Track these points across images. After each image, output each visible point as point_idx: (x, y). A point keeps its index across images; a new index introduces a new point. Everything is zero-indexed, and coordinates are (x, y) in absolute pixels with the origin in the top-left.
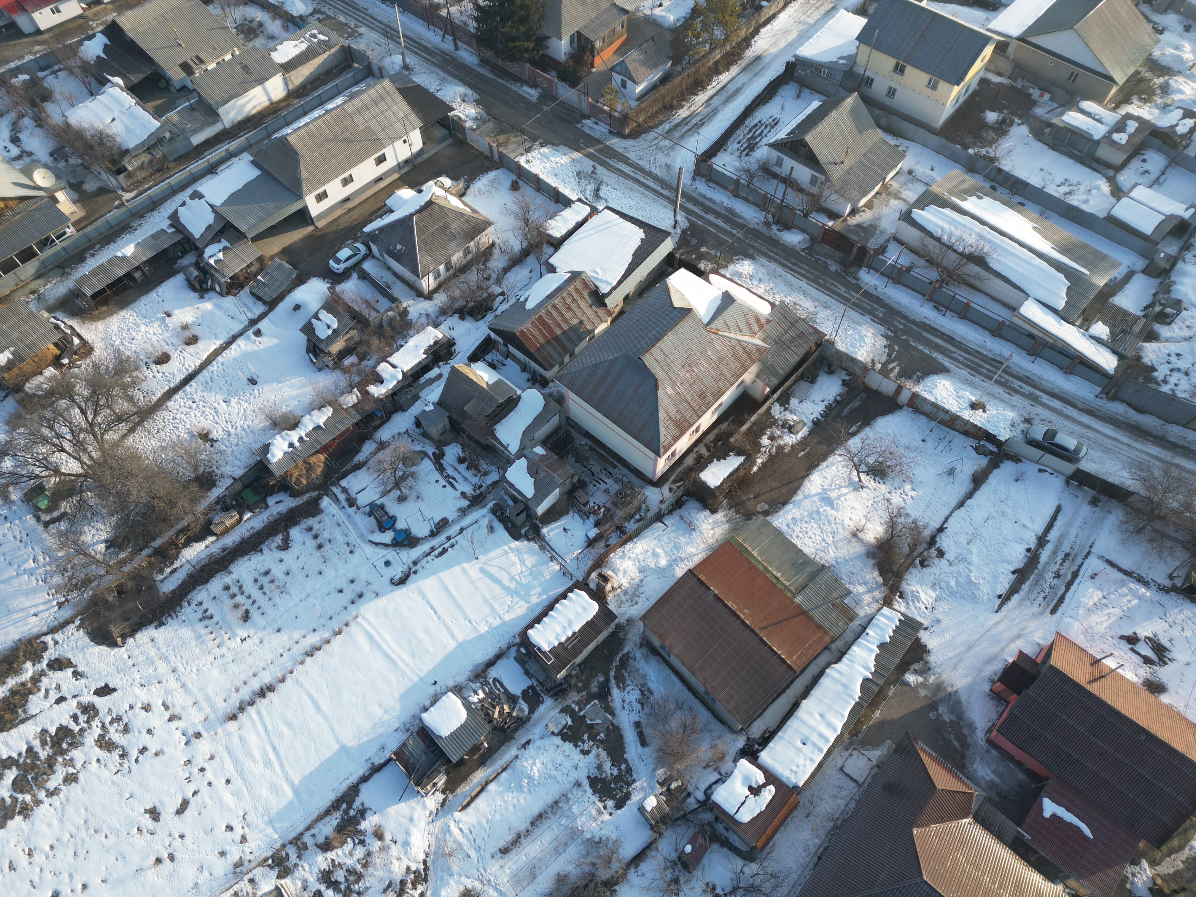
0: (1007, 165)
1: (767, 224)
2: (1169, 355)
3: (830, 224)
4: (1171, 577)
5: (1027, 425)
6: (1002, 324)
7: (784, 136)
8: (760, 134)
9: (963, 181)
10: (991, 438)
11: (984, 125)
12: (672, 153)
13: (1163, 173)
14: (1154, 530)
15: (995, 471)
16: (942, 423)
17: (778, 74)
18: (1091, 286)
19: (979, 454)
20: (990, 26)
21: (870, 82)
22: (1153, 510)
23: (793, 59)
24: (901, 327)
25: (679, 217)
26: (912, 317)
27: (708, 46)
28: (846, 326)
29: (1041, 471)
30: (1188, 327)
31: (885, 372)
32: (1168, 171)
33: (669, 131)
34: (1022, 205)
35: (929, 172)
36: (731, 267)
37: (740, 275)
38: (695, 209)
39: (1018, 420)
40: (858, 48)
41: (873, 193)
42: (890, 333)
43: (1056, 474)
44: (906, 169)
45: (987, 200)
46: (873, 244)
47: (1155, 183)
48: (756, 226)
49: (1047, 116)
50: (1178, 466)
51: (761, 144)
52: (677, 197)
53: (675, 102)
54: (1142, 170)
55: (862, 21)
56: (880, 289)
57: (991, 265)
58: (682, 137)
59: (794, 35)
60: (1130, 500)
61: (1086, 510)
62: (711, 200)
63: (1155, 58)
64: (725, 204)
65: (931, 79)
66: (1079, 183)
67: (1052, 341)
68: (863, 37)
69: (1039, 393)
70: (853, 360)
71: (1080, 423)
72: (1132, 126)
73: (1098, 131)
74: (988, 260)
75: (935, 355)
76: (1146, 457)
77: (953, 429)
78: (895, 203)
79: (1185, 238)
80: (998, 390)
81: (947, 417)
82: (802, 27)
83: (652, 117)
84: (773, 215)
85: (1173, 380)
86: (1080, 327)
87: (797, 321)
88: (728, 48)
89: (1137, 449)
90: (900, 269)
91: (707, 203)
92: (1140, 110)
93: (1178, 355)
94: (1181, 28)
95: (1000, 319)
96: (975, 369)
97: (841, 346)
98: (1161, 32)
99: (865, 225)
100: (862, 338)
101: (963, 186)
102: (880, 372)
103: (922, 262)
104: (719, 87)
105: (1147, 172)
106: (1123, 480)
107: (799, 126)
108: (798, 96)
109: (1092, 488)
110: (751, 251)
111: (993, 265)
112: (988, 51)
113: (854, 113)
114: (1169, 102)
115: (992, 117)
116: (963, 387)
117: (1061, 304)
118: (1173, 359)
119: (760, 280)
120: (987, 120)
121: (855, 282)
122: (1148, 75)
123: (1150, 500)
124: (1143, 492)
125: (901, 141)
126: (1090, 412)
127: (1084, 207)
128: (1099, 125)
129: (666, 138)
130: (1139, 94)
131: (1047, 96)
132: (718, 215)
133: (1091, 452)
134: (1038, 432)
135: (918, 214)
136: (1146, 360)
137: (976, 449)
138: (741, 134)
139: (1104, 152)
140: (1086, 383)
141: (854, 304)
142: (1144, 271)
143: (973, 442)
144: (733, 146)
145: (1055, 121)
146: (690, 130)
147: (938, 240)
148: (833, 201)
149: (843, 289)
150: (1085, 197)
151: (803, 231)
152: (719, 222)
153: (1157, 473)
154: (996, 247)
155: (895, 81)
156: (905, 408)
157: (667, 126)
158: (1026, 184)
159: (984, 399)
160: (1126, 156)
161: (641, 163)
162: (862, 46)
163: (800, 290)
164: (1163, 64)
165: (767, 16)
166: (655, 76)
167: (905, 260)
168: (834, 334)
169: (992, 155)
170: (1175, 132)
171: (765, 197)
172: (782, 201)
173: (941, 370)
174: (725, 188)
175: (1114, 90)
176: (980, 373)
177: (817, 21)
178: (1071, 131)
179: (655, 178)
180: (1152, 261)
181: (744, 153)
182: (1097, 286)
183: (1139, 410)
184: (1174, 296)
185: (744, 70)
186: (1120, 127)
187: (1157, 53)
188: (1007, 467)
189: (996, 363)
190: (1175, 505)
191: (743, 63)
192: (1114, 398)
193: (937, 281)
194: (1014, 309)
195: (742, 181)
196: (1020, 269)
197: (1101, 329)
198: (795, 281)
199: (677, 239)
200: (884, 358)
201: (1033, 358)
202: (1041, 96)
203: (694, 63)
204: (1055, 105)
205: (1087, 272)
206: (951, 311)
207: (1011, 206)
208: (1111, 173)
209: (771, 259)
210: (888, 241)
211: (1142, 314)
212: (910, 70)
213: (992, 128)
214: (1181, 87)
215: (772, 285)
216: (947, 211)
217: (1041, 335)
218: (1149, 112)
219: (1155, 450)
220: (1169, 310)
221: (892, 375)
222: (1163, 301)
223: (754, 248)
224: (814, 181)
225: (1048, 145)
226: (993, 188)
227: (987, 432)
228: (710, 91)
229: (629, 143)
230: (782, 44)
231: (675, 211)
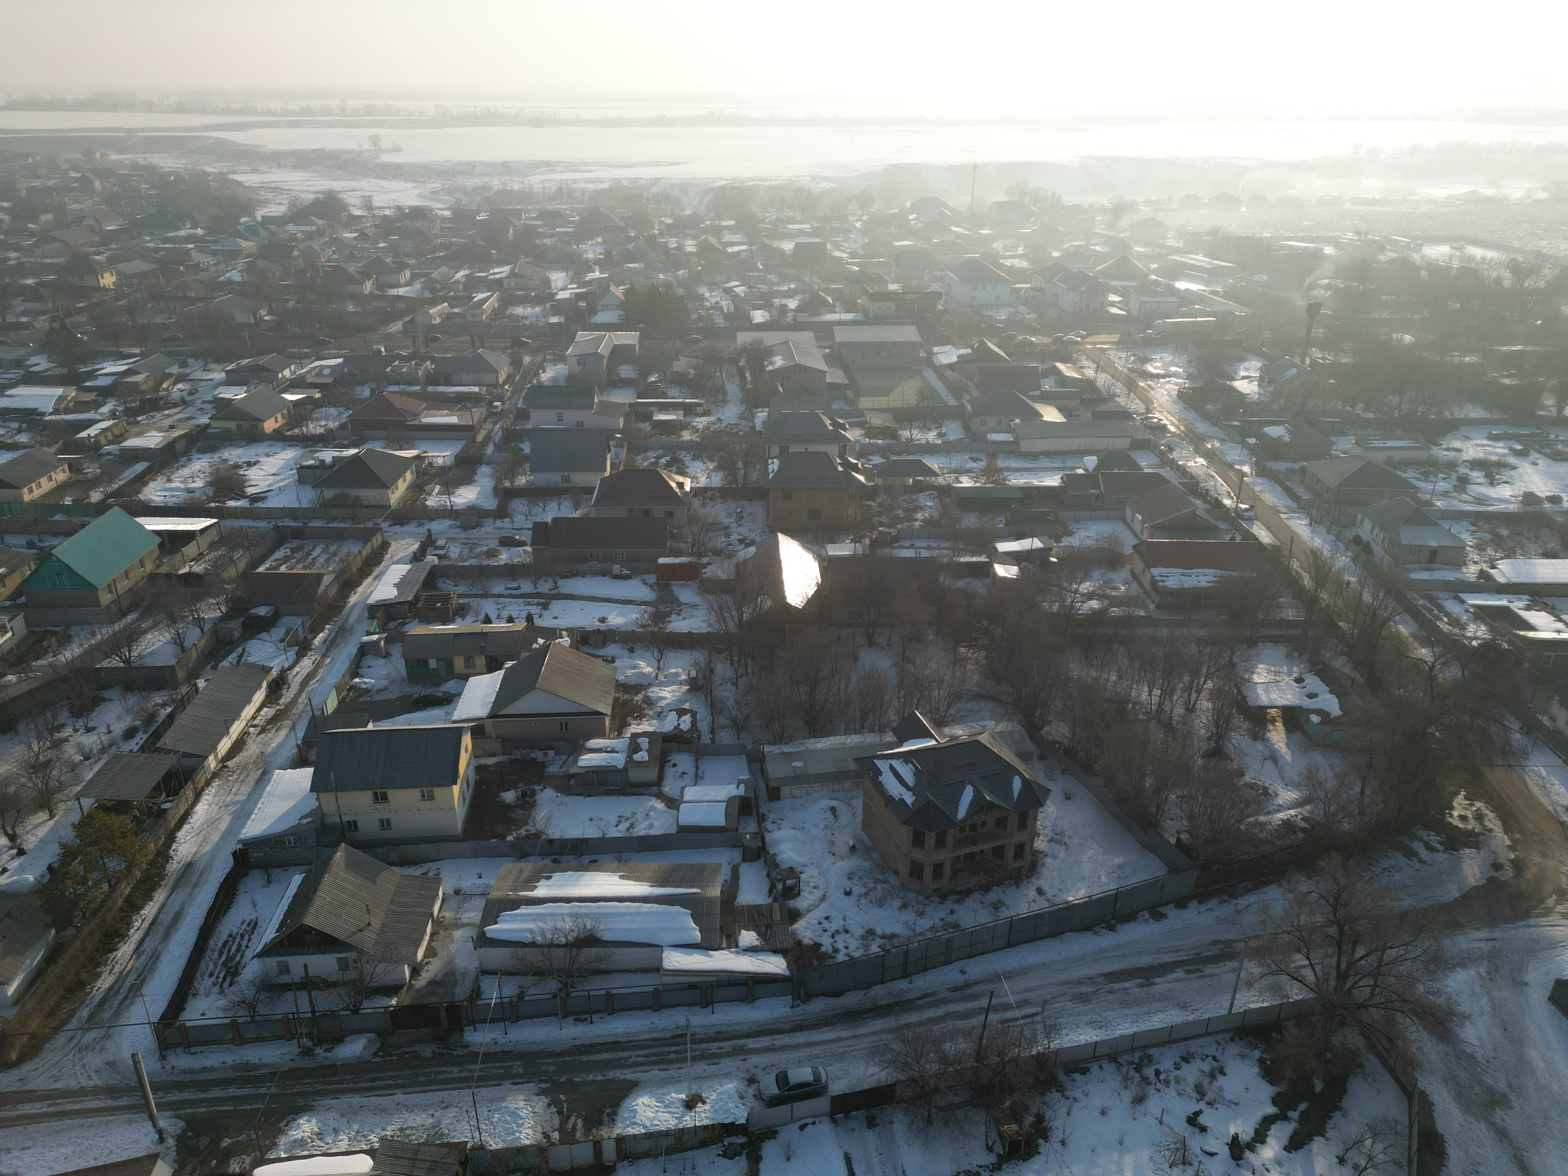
0: (555, 833)
1: (307, 1052)
2: (820, 923)
3: (394, 1002)
4: (990, 1149)
5: (755, 1086)
6: (656, 992)
7: (273, 936)
8: (238, 950)
9: (521, 871)
10: (730, 1129)
11: (508, 807)
12: (109, 1044)
13: (697, 768)
14: (940, 1109)
15: (762, 1166)
16: (671, 1151)
17: (227, 871)
18: (710, 901)
19: (731, 1158)
20: (454, 718)
21: (353, 825)
22: (923, 1088)
23: (240, 846)
24: (553, 1068)
25: (162, 1124)
26: (558, 1049)
27: (105, 886)
28: (486, 1114)
29: (802, 1128)
30: (815, 887)
31: (568, 1137)
32: (699, 764)
33: (91, 1016)
34: (596, 861)
35: (478, 881)
36: (283, 1140)
37: (301, 1143)
38: (186, 1096)
39: (742, 1087)
40: (318, 799)
41: (427, 938)
42: (544, 1085)
43: (818, 1120)
44: (450, 891)
45: (557, 876)
46: (461, 993)
47: (697, 779)
48: (292, 1065)
49: (563, 769)
50: (908, 1026)
51: (244, 960)
52: (145, 1097)
53: (84, 976)
54: (678, 774)
55: (310, 771)
56: (501, 1040)
57: (604, 938)
58: (117, 1013)
59: (226, 821)
60: (898, 1093)
61: (871, 1137)
62: (204, 1070)
63: (622, 682)
64: (230, 1062)
65: (422, 792)
66: (634, 814)
67: (715, 979)
68: (317, 786)
69: (741, 1042)
70: (521, 1150)
71: (798, 1046)
72: (644, 742)
73: (619, 760)
74: (599, 935)
75: (611, 1075)
76: (876, 1038)
77: (686, 1150)
78: (458, 934)
79: (754, 812)
80: (701, 1068)
81: (670, 1141)
82: (233, 809)
83: (52, 1013)
84: (310, 1036)
85: (840, 945)
86: (729, 947)
87: (417, 1152)
88: (138, 874)
89: (863, 1036)
90: (511, 1002)
91: (199, 1077)
92: (641, 726)
93: (827, 918)
94: (626, 653)
95: (651, 989)
96: (662, 1061)
97: (494, 1144)
98: (613, 661)
99: (439, 978)
100: (514, 1114)
101: (525, 875)
102: (562, 1142)
103: (530, 980)
104: (146, 924)
105: (684, 773)
106: (876, 1077)
107: (287, 914)
108: (269, 882)
109: (858, 1108)
110: (301, 1101)
111: (607, 937)
112: (467, 740)
113: (351, 865)
114: (659, 710)
115: (509, 796)
116: (664, 1090)
117: (696, 935)
118: (826, 924)
119: (336, 1131)
120: (507, 801)
121: (465, 1051)
122: (627, 697)
123: (912, 1080)
124: (901, 1077)
125: (425, 867)
126: (799, 1027)
127: (653, 832)
128: (615, 754)
129: (89, 1029)
130: (631, 714)
131: (551, 753)
132: (226, 1083)
133: (829, 1069)
134: (771, 1088)
135: (493, 930)
136: (806, 941)
137: (725, 1155)
138: (208, 964)
139: (636, 775)
140: (775, 1000)
141: (480, 1079)
142: (744, 860)
143: (716, 1149)
144: (204, 983)
145: (573, 770)
146: (125, 998)
147: (533, 944)
148: (382, 974)
149: (455, 1070)
150: (647, 823)
151: (361, 1032)
152: (233, 1091)
153: (897, 1046)
154: (596, 917)
155: (382, 811)
156: (618, 1165)
157: (85, 1013)
158: (585, 841)
159: (695, 1089)
160: (657, 769)
161: (59, 1085)
162: (322, 795)
163: (401, 1107)
164: (633, 683)
165: (178, 817)
166: (34, 958)
167: (510, 989)
168: (477, 1134)
169: (533, 831)
170: (682, 730)
171: (285, 1020)
172: (313, 1012)
173: (629, 1088)
174: (219, 1042)
175: (607, 721)
176: (671, 1062)
177: (250, 794)
178: (593, 772)
179: (97, 1091)
180: (744, 846)
181: (227, 983)
182: (715, 898)
183: (837, 994)
184: (784, 866)
185: (173, 889)
186: (634, 747)
187: (621, 678)
188: (770, 1149)
189: (679, 1038)
190: (935, 1067)
191: (169, 881)
192: (808, 998)
193: (560, 989)
194: (657, 969)
195: (240, 1020)
196: (635, 926)
197: (748, 937)
198: (386, 1101)
199: (173, 1154)
200: (556, 1121)
201: (709, 1008)
202: (546, 755)
203: (94, 914)
204: (564, 757)
205: (698, 891)
206: (596, 1012)
207: (586, 869)
208: (655, 789)
209: (335, 1094)
210: (477, 979)
211: (770, 900)
212: (392, 794)
213: (517, 806)
214: (660, 695)
215: (356, 1127)
216: (523, 910)
217: (700, 979)
218: (649, 725)
219: (878, 1024)
220: (789, 882)
221: (578, 1135)
222: (779, 877)
223: (303, 1094)
224: (343, 965)
225: (581, 794)
226: (555, 861)
227: (723, 1125)
228: (135, 937)
229: (25, 1068)
230: (216, 837)
231: (151, 1118)
